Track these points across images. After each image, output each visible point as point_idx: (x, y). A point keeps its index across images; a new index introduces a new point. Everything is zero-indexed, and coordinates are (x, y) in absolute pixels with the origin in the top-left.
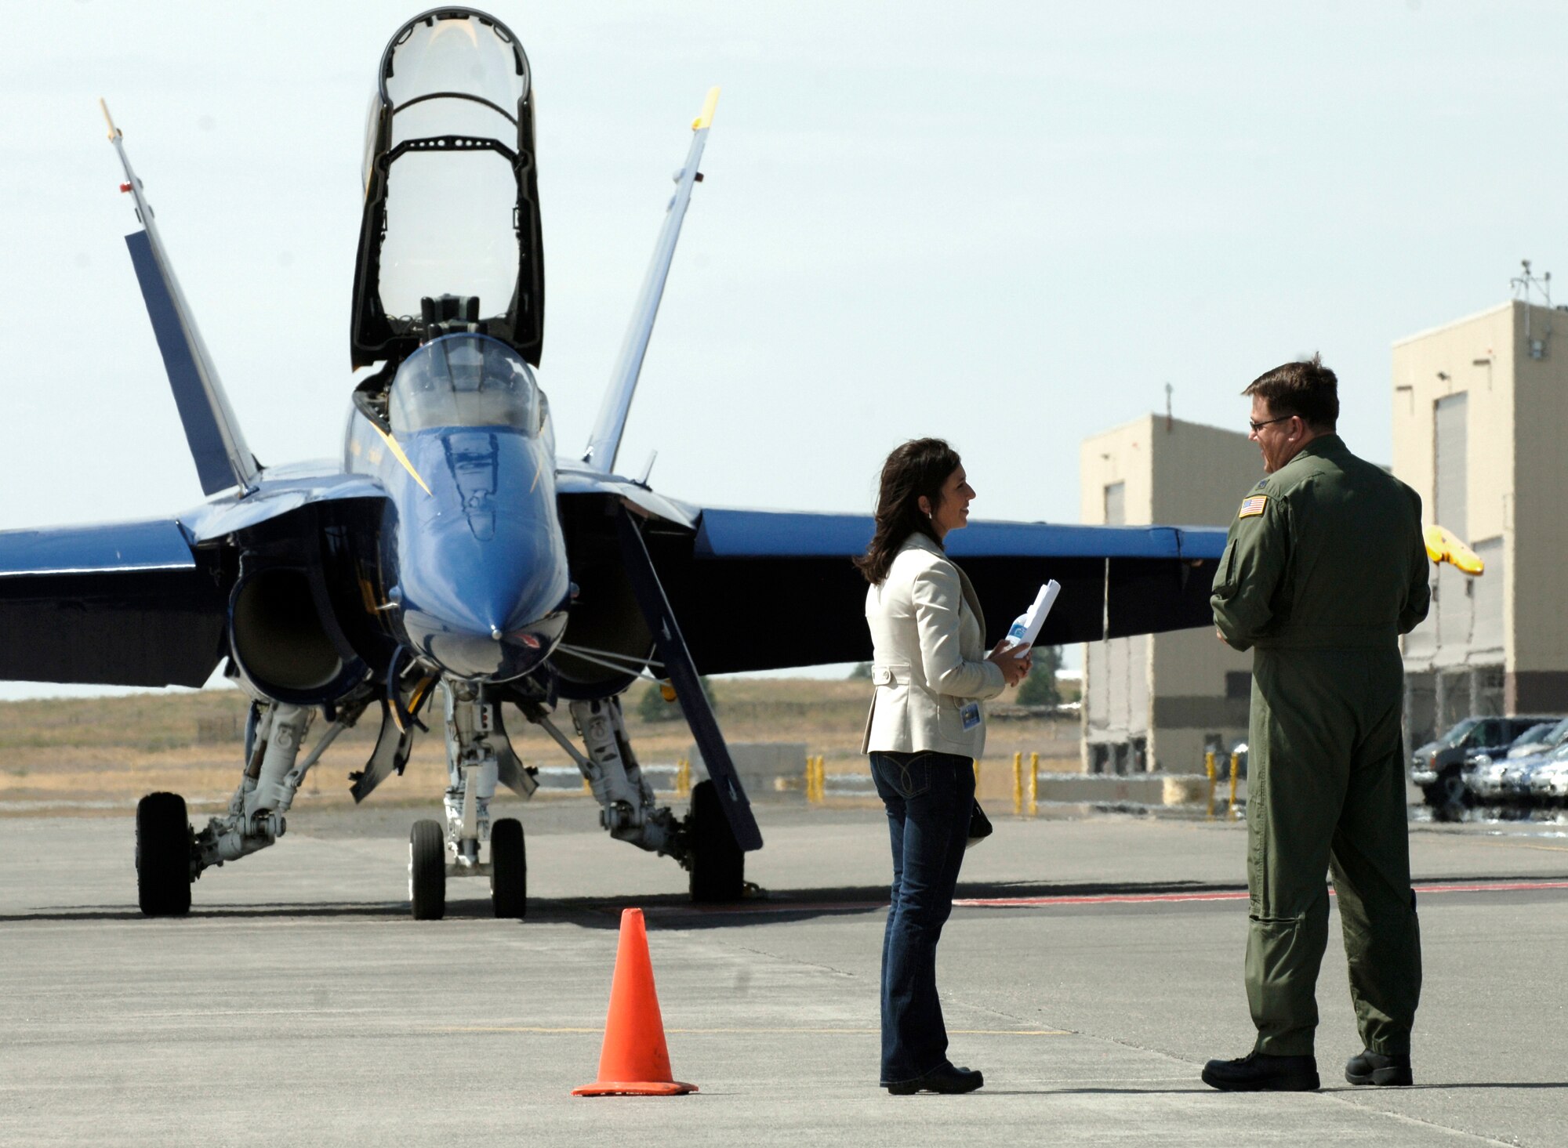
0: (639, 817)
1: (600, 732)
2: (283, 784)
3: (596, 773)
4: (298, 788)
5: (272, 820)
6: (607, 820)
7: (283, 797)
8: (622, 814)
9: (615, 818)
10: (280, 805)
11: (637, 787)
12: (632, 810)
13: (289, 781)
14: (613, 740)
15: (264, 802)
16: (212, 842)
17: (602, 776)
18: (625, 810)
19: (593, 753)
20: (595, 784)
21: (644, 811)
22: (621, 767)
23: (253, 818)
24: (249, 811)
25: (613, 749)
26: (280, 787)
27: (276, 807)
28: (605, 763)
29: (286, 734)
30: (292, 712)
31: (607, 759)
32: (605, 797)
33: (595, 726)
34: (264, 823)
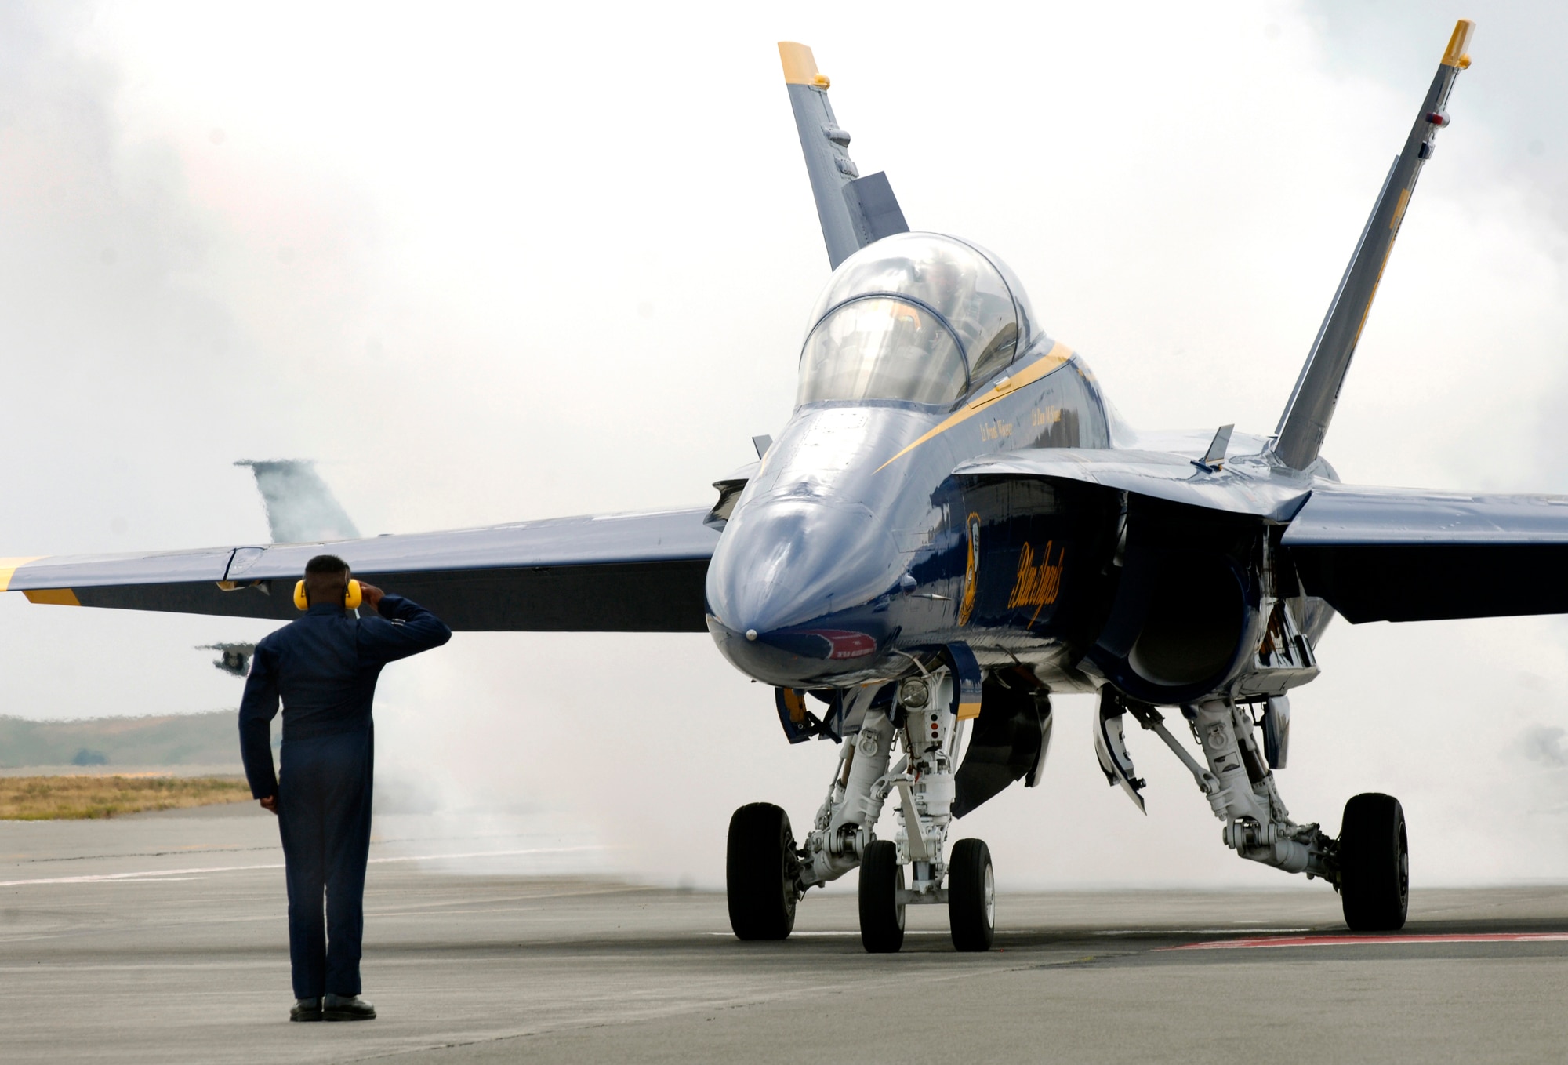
0: (1267, 833)
1: (1219, 740)
2: (869, 796)
3: (1214, 785)
4: (885, 800)
5: (859, 836)
6: (1230, 839)
7: (869, 811)
8: (1249, 832)
9: (1240, 837)
10: (866, 818)
11: (1267, 800)
12: (1259, 827)
13: (875, 791)
14: (1236, 748)
15: (849, 815)
16: (810, 860)
17: (1221, 788)
18: (1249, 827)
19: (1213, 762)
20: (1212, 797)
21: (1272, 827)
22: (1246, 779)
23: (839, 833)
24: (835, 825)
25: (1237, 758)
26: (867, 799)
27: (863, 822)
28: (1225, 773)
29: (871, 741)
30: (877, 717)
31: (1227, 769)
32: (1225, 812)
33: (1213, 733)
34: (850, 839)
